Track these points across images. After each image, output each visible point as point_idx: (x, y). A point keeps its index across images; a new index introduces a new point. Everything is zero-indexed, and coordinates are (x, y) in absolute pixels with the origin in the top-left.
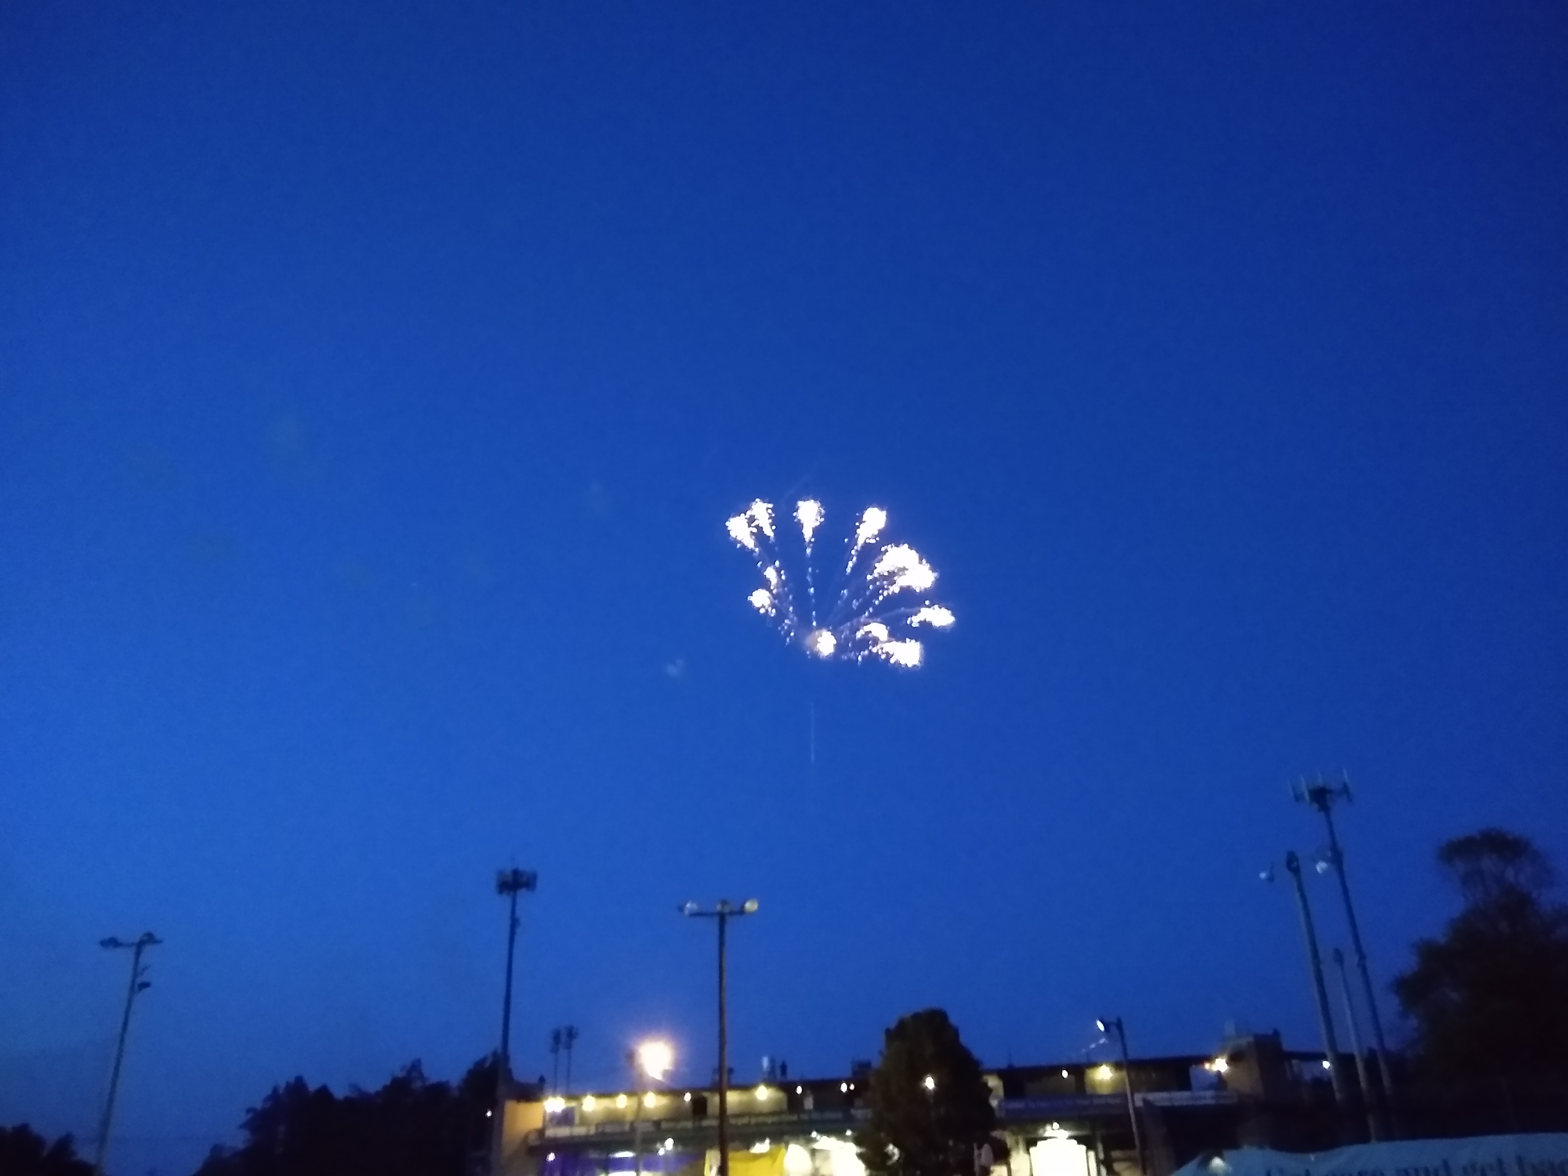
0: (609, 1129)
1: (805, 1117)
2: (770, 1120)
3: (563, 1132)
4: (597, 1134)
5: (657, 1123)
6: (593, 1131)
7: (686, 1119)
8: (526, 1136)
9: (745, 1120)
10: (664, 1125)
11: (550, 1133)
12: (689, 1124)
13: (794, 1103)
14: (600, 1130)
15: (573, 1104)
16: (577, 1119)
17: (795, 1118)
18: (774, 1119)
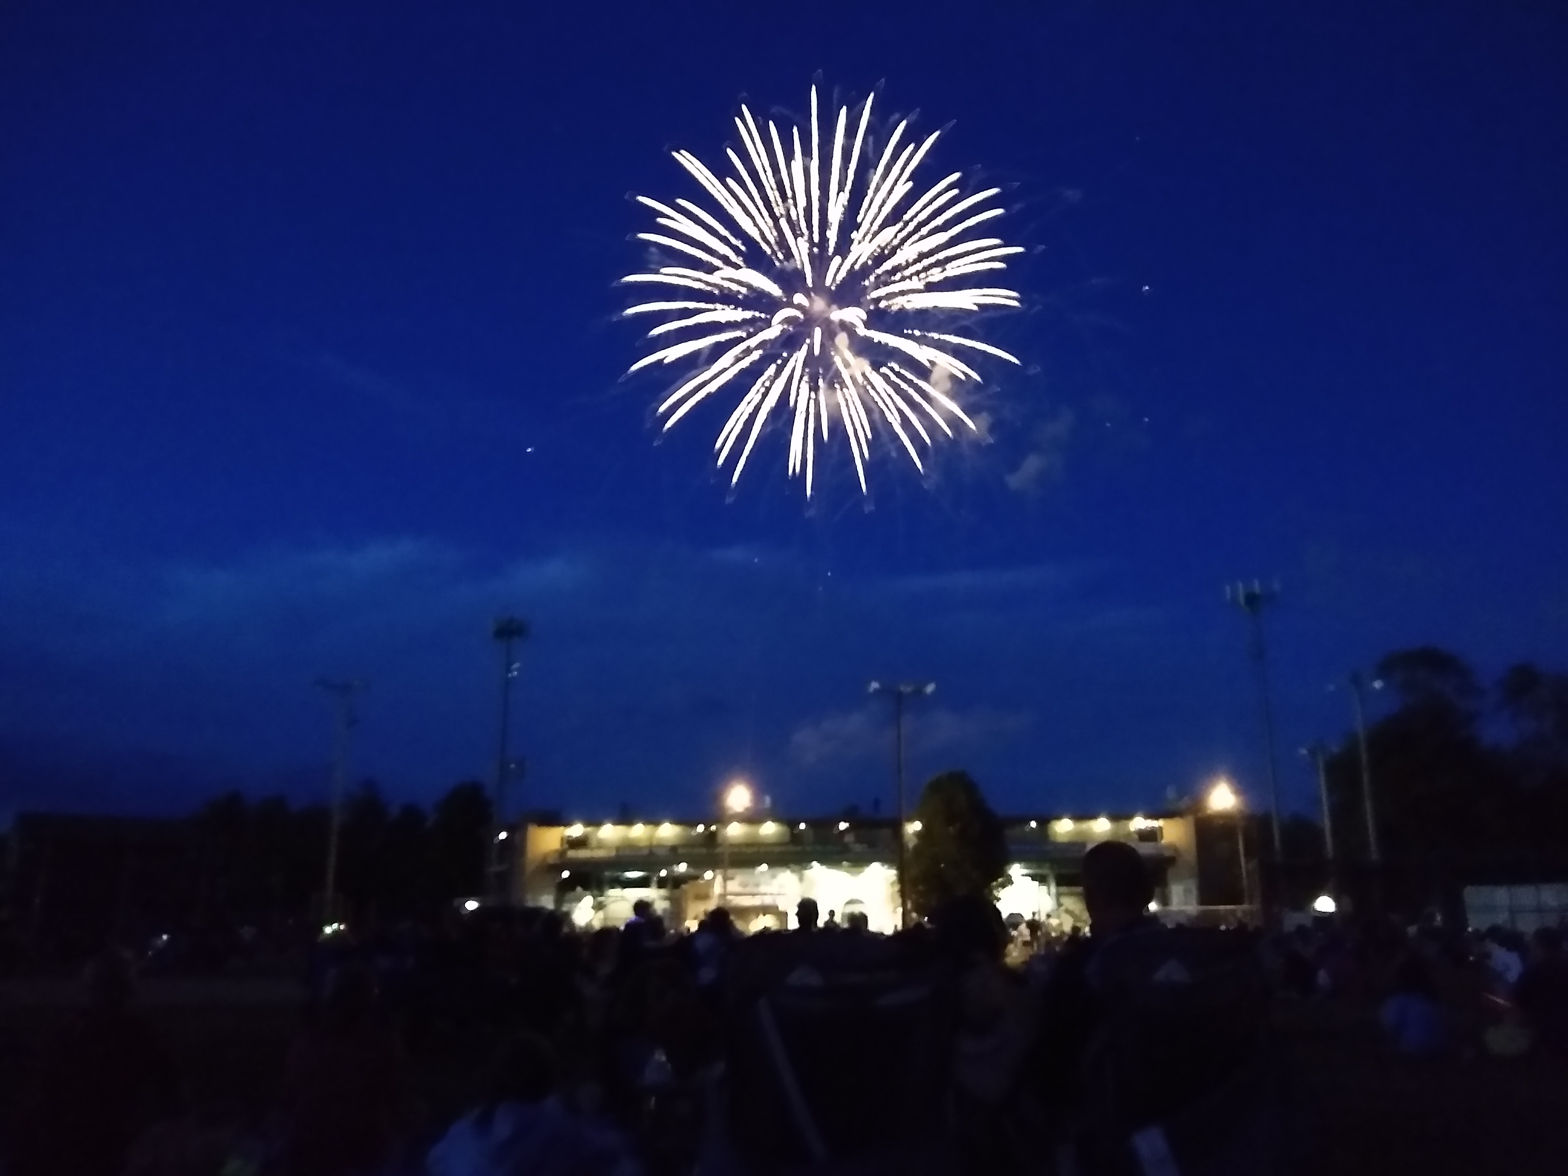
0: (627, 852)
1: (809, 848)
2: (778, 849)
3: (582, 854)
4: (617, 856)
5: (674, 849)
6: (613, 853)
7: (701, 846)
8: (546, 856)
9: (755, 849)
10: (680, 851)
11: (572, 854)
12: (704, 851)
13: (795, 838)
14: (621, 853)
15: (589, 829)
16: (593, 842)
17: (799, 848)
18: (783, 849)
